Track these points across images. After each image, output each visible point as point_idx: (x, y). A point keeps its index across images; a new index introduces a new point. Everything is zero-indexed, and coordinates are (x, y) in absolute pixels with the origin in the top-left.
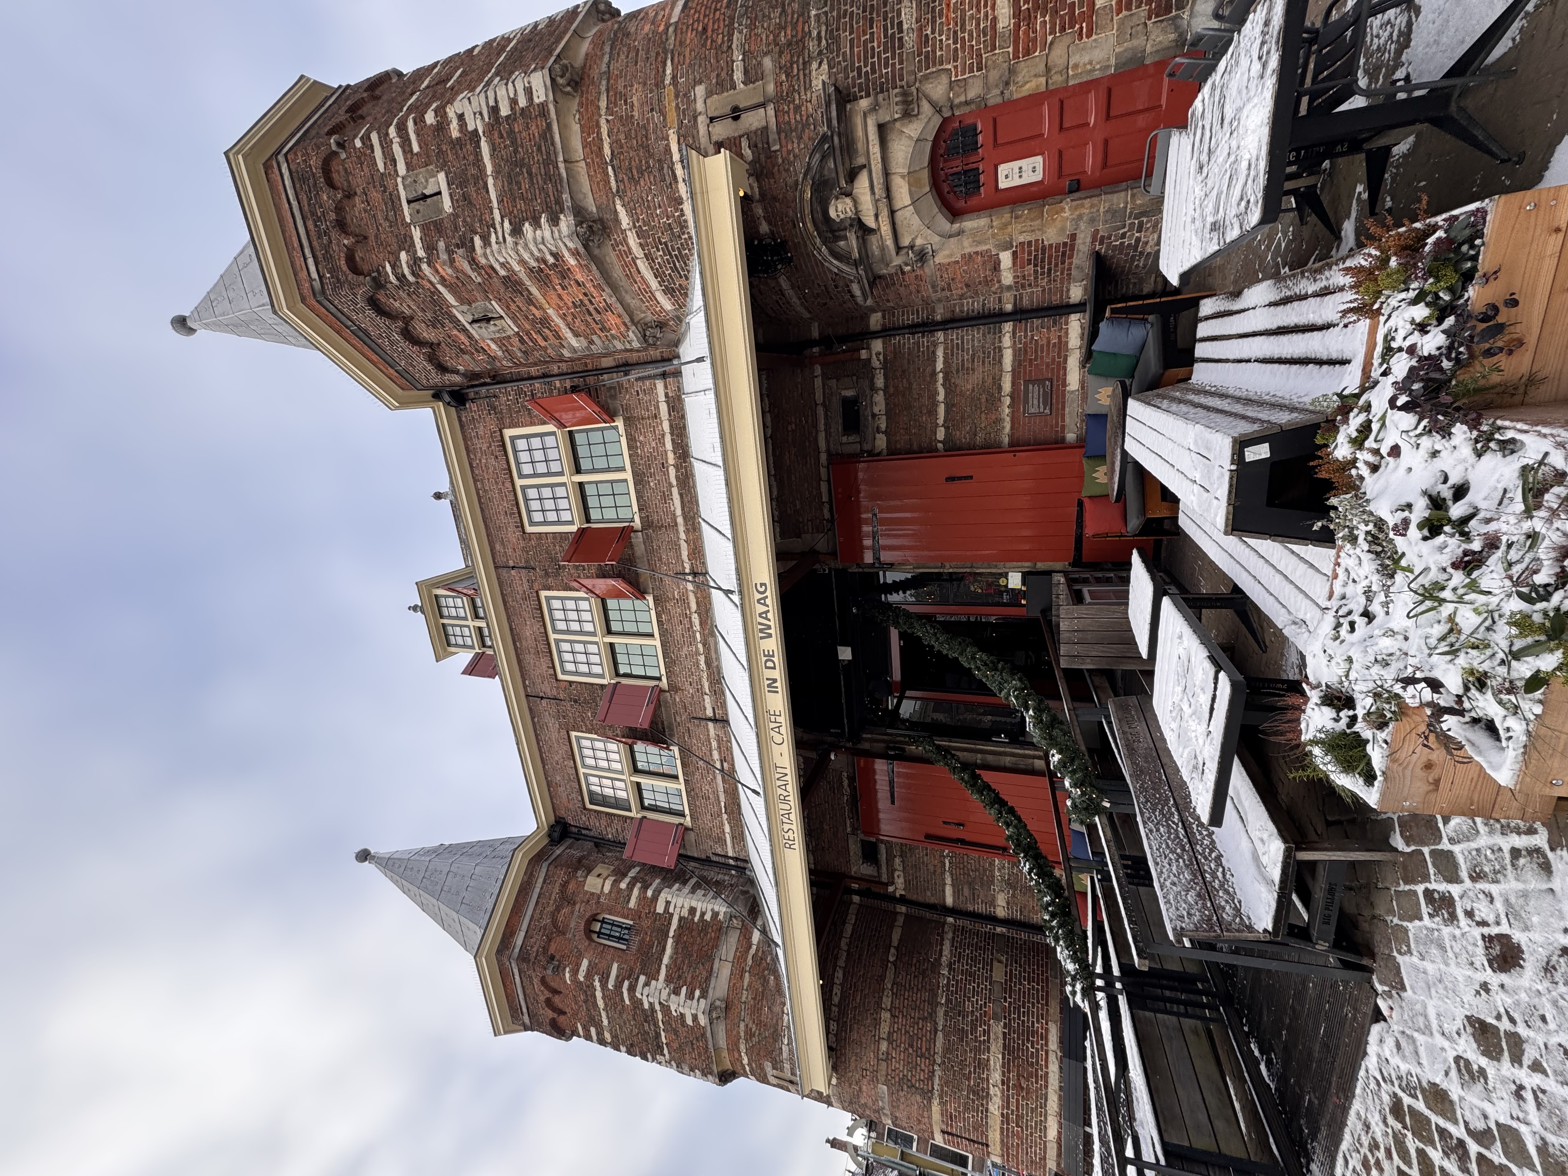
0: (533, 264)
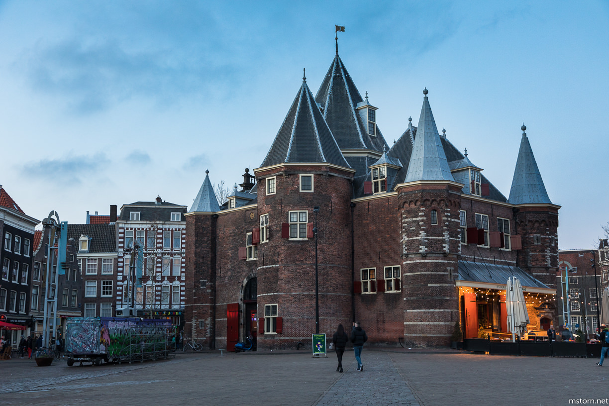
0: (546, 257)
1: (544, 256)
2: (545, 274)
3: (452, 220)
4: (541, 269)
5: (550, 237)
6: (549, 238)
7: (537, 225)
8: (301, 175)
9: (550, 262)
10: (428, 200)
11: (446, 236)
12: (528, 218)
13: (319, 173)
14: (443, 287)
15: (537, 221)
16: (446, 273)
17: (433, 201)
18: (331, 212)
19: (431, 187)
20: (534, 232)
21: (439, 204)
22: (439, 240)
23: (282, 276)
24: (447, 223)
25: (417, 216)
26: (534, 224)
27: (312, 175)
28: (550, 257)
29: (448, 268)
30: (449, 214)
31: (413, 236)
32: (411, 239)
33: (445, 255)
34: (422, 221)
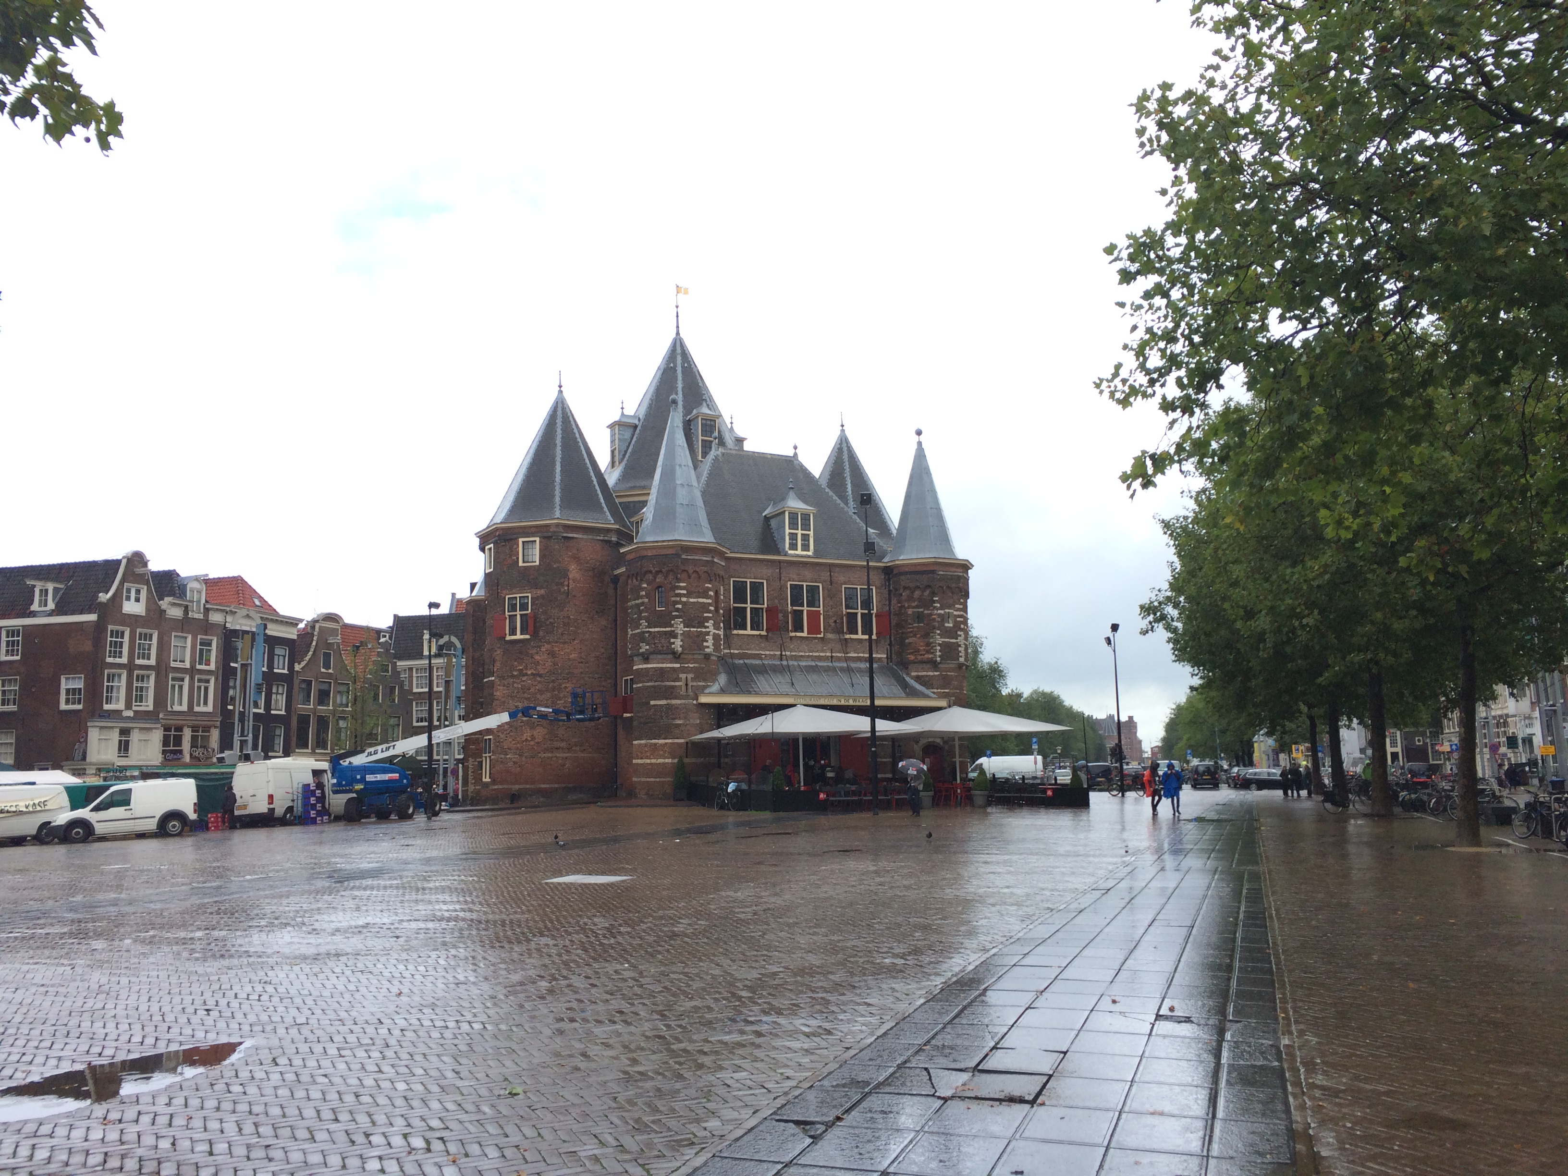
1: (928, 644)
2: (931, 673)
3: (692, 600)
4: (925, 666)
5: (942, 612)
6: (939, 615)
7: (917, 593)
8: (521, 540)
9: (938, 653)
10: (650, 572)
11: (679, 627)
12: (903, 584)
13: (545, 534)
14: (672, 705)
15: (918, 587)
16: (677, 684)
17: (657, 572)
18: (568, 594)
19: (654, 552)
20: (914, 604)
21: (666, 577)
22: (665, 633)
23: (498, 694)
24: (680, 606)
25: (638, 597)
26: (913, 592)
27: (538, 539)
28: (940, 645)
29: (683, 676)
30: (685, 592)
33: (676, 657)
34: (643, 604)
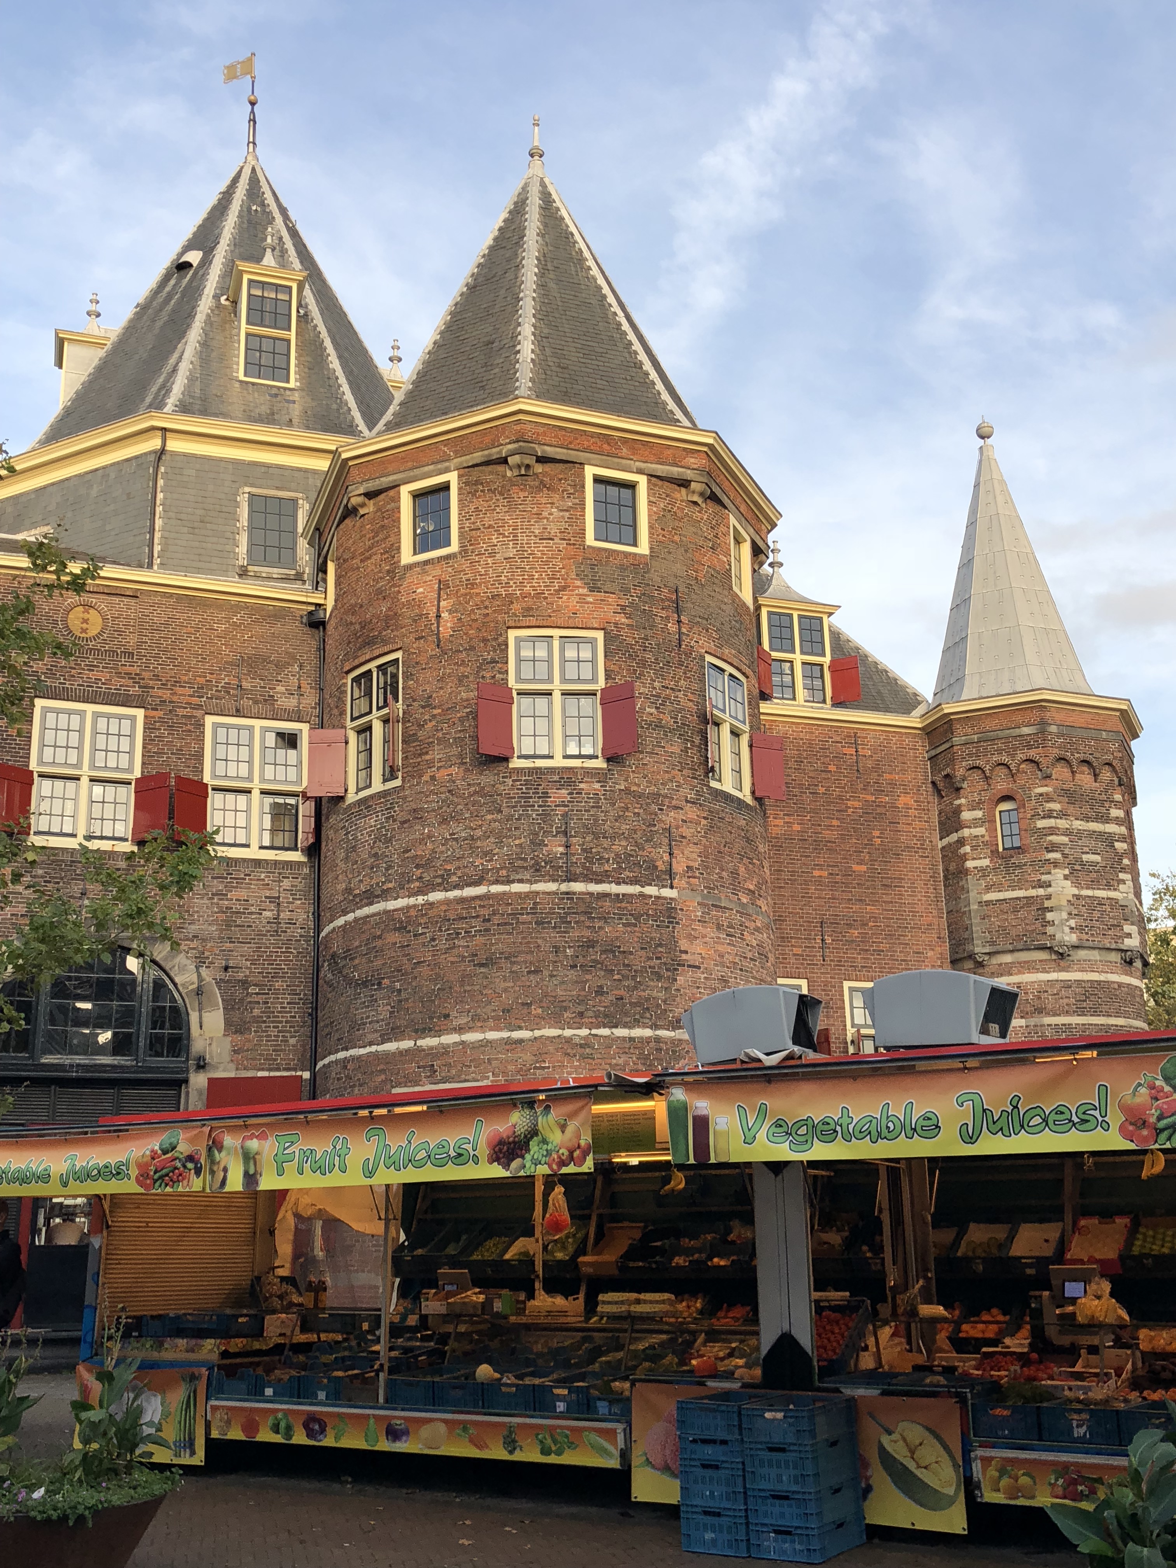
31: (1093, 884)
32: (1089, 893)
